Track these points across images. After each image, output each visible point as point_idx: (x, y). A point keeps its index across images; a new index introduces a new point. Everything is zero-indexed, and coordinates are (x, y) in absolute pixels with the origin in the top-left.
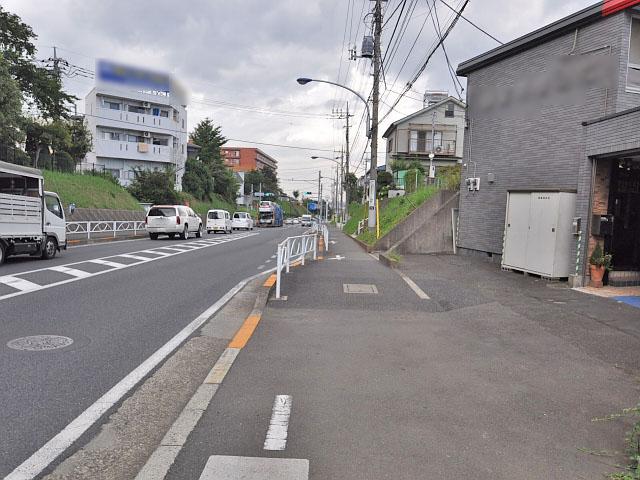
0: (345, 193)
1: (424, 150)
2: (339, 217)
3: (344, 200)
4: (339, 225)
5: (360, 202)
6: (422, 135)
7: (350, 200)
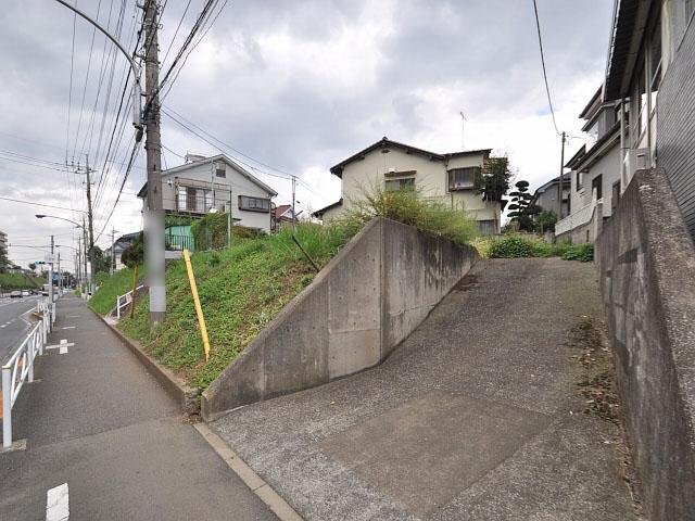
0: (89, 264)
1: (194, 207)
2: (84, 286)
3: (89, 271)
4: (83, 295)
5: (108, 271)
6: (191, 191)
7: (96, 270)
